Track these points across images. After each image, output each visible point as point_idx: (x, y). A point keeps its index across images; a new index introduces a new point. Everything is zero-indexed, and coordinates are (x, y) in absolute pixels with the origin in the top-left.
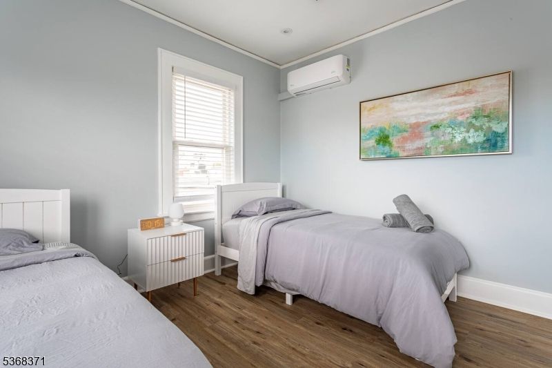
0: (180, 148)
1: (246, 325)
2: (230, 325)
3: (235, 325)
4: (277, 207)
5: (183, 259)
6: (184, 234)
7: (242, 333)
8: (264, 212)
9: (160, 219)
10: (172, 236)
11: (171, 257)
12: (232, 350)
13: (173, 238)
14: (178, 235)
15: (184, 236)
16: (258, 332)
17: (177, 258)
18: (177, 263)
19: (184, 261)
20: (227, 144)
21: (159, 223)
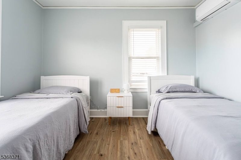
0: (133, 60)
1: (134, 147)
2: (129, 144)
3: (130, 145)
4: (178, 90)
5: (122, 107)
6: (122, 97)
7: (129, 150)
8: (166, 91)
9: (118, 89)
10: (117, 97)
11: (117, 105)
12: (117, 154)
13: (118, 97)
14: (120, 97)
15: (122, 98)
16: (136, 154)
17: (119, 106)
18: (119, 108)
19: (123, 108)
20: (158, 56)
21: (118, 91)
